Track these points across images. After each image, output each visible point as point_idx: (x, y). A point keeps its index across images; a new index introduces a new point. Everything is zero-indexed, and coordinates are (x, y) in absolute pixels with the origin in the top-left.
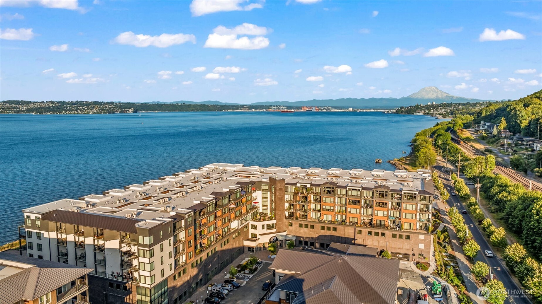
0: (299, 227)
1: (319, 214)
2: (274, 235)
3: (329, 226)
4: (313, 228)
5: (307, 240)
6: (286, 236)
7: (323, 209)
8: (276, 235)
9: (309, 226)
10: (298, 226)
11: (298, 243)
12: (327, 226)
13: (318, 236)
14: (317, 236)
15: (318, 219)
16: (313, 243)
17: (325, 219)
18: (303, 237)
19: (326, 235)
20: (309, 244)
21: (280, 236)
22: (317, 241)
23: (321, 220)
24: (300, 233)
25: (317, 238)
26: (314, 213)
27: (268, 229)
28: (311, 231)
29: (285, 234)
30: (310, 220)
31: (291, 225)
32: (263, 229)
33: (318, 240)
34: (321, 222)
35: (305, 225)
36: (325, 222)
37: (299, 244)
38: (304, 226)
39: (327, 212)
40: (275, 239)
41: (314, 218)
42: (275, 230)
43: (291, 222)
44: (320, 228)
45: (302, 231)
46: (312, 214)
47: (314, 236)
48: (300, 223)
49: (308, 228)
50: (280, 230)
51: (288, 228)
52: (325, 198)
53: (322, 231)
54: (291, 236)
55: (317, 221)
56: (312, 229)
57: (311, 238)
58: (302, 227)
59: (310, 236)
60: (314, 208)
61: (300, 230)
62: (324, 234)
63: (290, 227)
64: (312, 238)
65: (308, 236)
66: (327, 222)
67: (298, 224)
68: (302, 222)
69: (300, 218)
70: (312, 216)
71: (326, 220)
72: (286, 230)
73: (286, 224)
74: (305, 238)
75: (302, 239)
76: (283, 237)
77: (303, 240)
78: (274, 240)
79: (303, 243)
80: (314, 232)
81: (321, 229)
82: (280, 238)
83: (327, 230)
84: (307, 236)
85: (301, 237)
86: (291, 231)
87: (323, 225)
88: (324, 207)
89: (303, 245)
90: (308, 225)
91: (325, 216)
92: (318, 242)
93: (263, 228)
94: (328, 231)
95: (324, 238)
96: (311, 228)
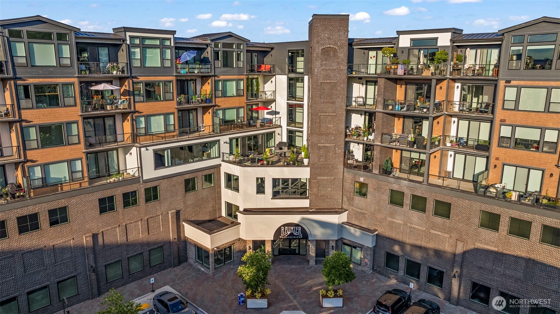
0: (392, 202)
1: (480, 164)
2: (295, 219)
3: (526, 217)
4: (447, 216)
5: (417, 256)
6: (340, 227)
7: (501, 138)
8: (303, 219)
9: (430, 206)
10: (386, 197)
11: (382, 260)
12: (516, 214)
13: (464, 253)
14: (460, 249)
15: (475, 182)
16: (441, 273)
17: (508, 182)
18: (402, 244)
19: (502, 254)
20: (424, 273)
21: (315, 225)
22: (456, 270)
23: (487, 187)
24: (392, 225)
25: (458, 259)
26: (460, 158)
27: (276, 195)
28: (434, 226)
29: (334, 219)
30: (439, 182)
31: (362, 190)
32: (258, 192)
33: (461, 268)
34: (484, 195)
35: (415, 197)
36: (503, 195)
37: (387, 265)
38: (407, 201)
39: (522, 154)
40: (299, 234)
41: (458, 174)
42: (305, 203)
43: (362, 180)
44: (476, 221)
45: (398, 220)
46: (450, 161)
47: (447, 247)
48: (396, 187)
49: (424, 211)
50: (323, 205)
51: (351, 200)
52: (519, 89)
53: (487, 234)
54: (358, 233)
55: (470, 187)
56: (439, 220)
57: (431, 253)
58: (401, 205)
59: (431, 245)
60: (463, 134)
61: (392, 215)
62: (496, 249)
63: (358, 199)
64: (438, 253)
65: (423, 244)
66: (514, 196)
67: (388, 193)
68: (404, 186)
69: (401, 170)
70: (449, 168)
71: (510, 186)
72: (345, 207)
73: (348, 185)
74: (408, 248)
75: (397, 248)
76: (329, 231)
77: (400, 253)
78: (292, 234)
79: (402, 265)
80: (449, 231)
81: (482, 225)
82: (318, 233)
83: (511, 232)
84: (418, 243)
85: (395, 242)
86: (361, 215)
87: (496, 209)
88: (506, 131)
89: (401, 273)
90: (425, 199)
91: (509, 171)
92: (460, 277)
93: (260, 189)
94: (515, 240)
95: (489, 265)
96: (436, 214)
